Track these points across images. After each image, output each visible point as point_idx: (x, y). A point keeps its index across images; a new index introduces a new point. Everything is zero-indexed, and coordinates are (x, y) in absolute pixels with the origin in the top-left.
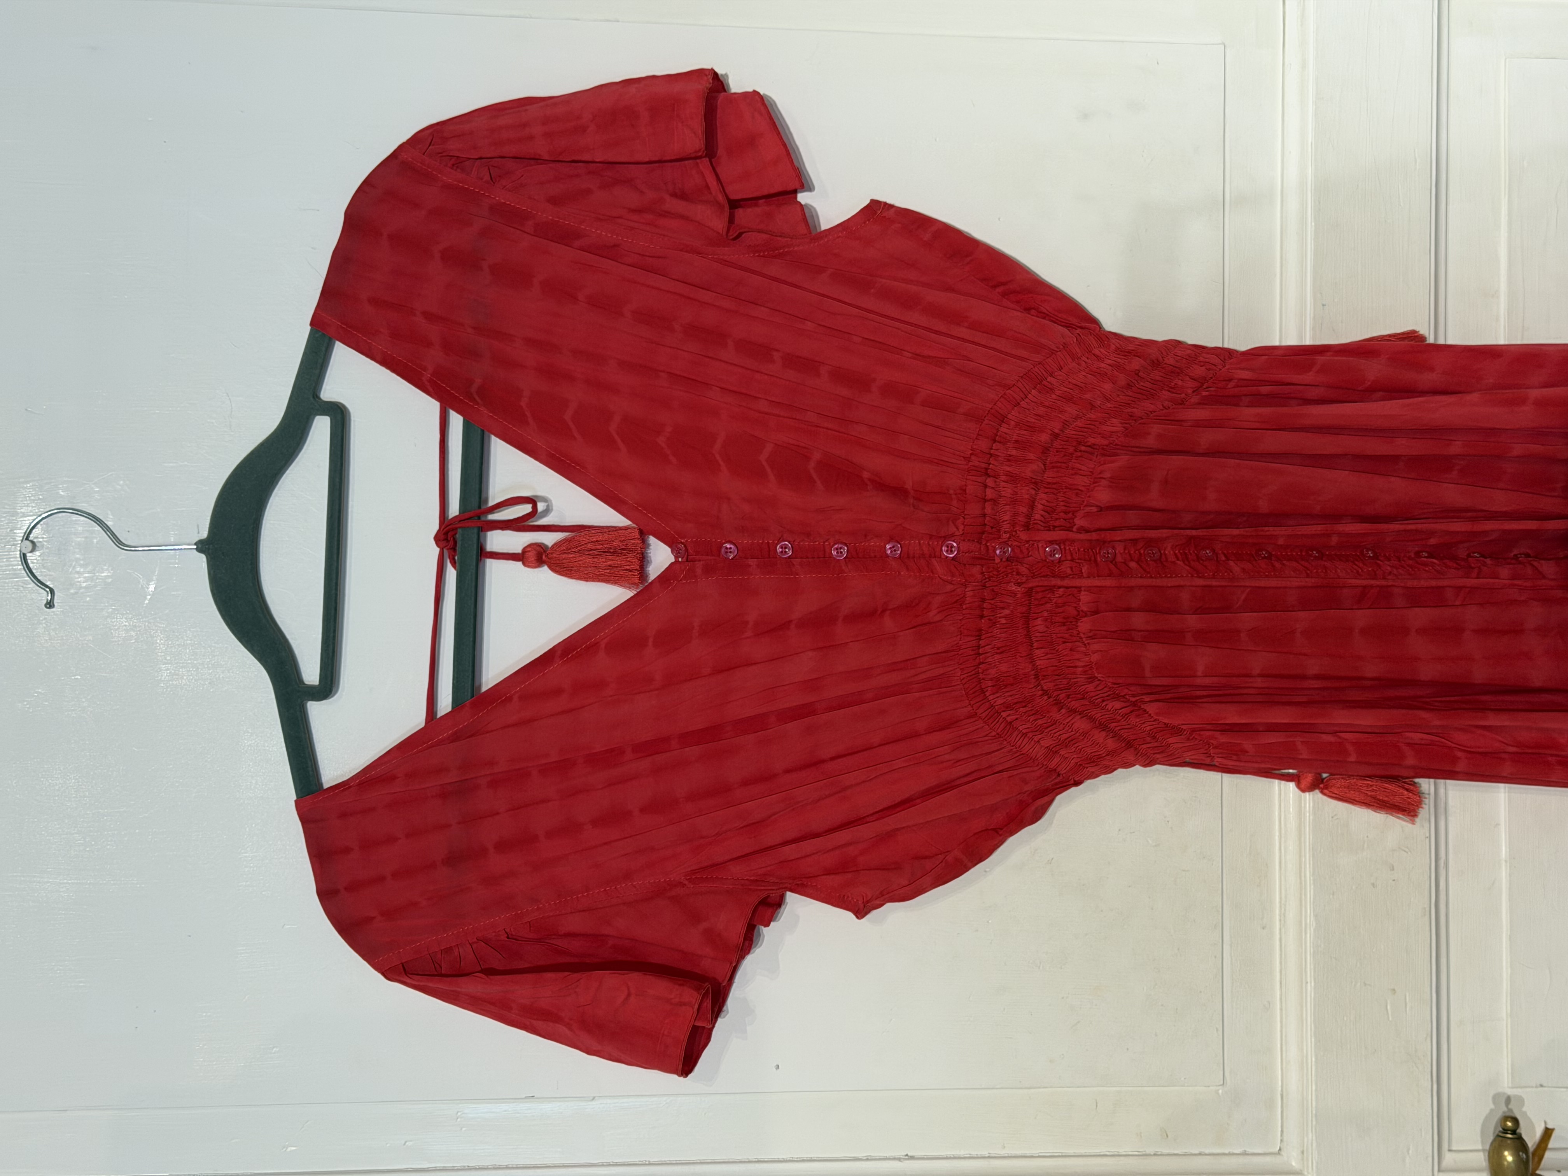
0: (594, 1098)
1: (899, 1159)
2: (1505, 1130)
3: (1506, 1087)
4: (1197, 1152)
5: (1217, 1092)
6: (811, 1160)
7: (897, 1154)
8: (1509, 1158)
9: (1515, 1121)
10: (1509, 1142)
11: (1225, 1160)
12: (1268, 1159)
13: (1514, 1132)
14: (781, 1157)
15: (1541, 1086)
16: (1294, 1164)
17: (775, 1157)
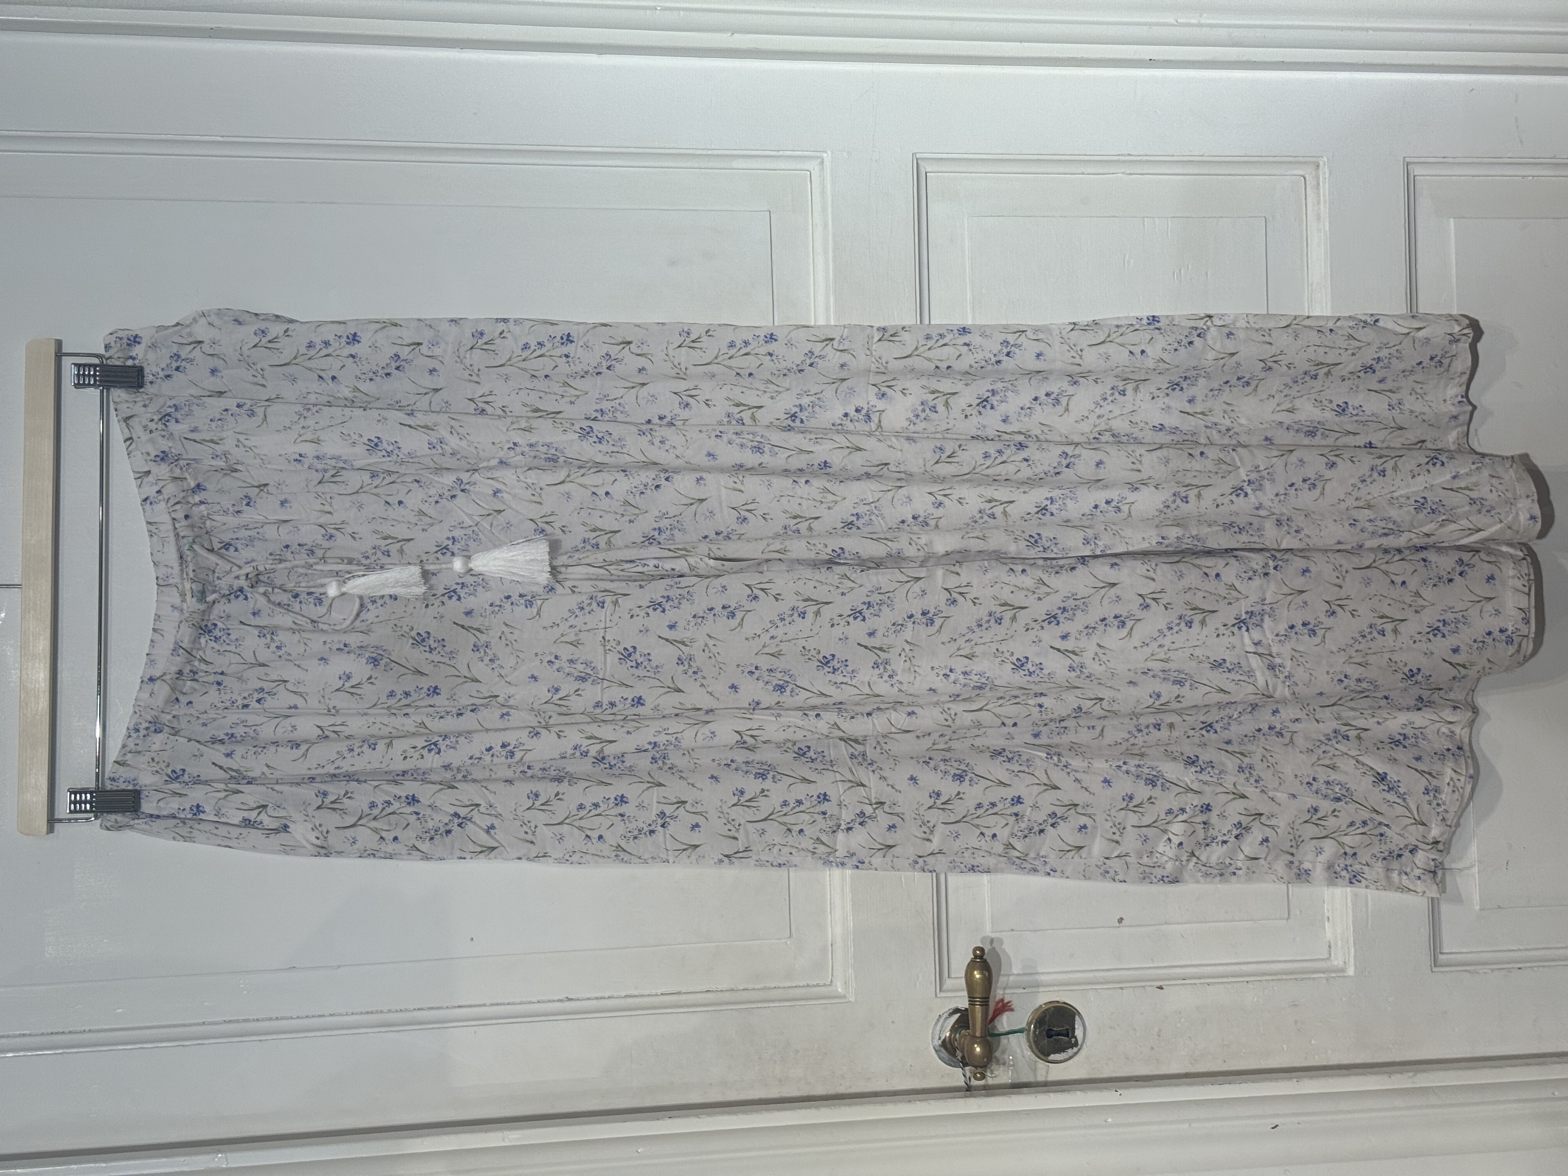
0: (339, 967)
1: (561, 1001)
2: (976, 957)
3: (988, 931)
4: (773, 985)
5: (786, 943)
6: (497, 1004)
7: (560, 997)
8: (978, 976)
9: (982, 950)
10: (978, 964)
11: (791, 991)
12: (822, 989)
13: (981, 957)
14: (477, 1003)
15: (1012, 930)
16: (840, 990)
17: (473, 1003)
